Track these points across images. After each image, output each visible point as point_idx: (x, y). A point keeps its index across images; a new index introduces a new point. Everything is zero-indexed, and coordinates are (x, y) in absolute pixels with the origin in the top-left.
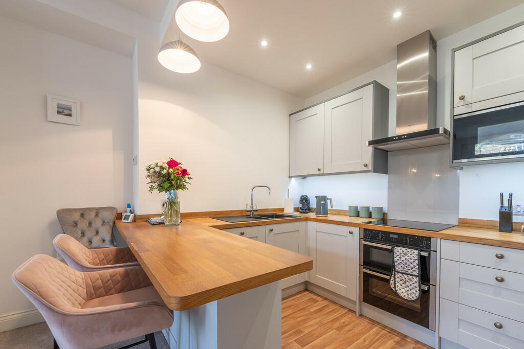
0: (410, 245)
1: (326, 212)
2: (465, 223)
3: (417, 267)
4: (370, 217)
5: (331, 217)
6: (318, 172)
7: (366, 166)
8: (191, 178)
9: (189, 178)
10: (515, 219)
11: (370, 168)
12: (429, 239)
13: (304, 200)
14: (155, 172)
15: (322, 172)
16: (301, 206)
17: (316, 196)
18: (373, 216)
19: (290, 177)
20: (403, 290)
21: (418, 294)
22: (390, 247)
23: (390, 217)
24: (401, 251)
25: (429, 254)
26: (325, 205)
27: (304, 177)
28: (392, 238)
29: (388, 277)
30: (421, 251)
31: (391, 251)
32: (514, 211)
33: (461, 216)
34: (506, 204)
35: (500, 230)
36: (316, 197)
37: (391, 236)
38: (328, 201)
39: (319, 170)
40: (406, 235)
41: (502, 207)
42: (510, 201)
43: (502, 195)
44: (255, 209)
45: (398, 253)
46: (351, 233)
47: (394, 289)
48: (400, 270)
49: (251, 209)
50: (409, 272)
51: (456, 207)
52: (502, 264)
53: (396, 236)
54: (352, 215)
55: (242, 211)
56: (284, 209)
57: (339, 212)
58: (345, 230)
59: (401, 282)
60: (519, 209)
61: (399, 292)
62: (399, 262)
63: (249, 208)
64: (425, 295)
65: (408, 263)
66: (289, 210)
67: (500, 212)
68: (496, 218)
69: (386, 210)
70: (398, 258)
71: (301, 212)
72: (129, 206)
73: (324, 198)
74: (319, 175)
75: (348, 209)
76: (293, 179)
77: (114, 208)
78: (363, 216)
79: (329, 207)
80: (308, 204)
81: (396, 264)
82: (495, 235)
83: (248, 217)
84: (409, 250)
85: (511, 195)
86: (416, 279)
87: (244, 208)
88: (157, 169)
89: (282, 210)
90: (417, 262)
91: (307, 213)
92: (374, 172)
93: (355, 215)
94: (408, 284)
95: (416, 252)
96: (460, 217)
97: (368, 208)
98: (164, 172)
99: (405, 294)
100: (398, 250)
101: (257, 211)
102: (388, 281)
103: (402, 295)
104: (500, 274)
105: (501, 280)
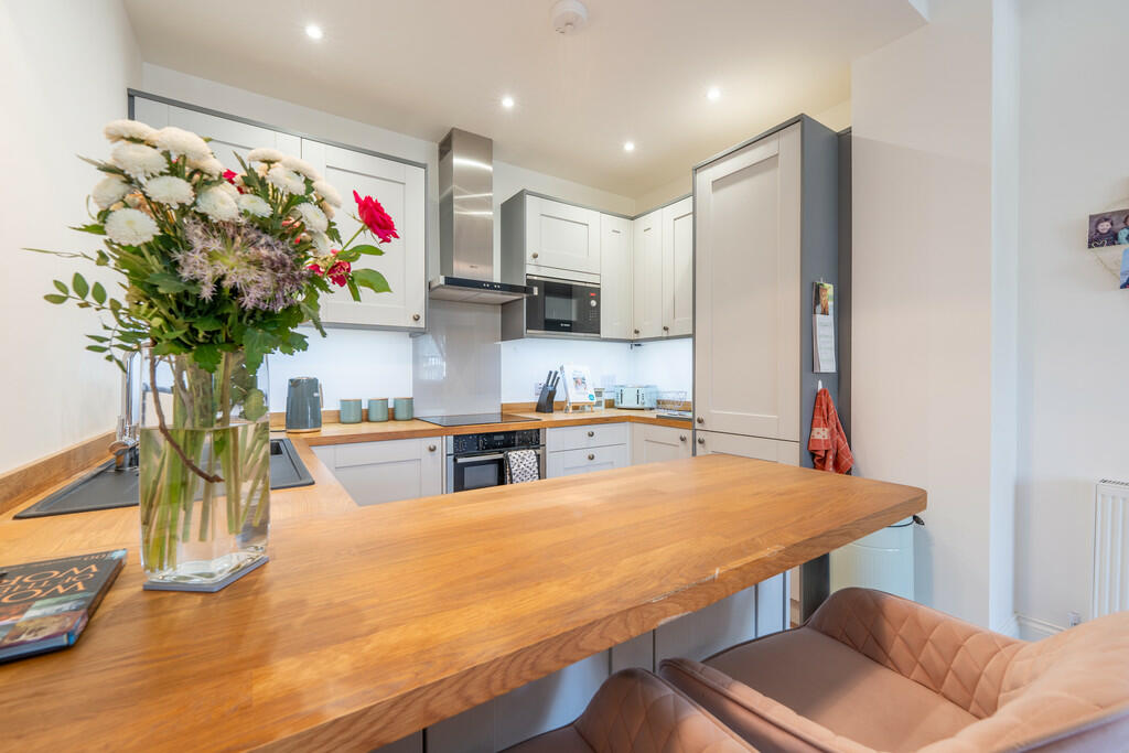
0: (520, 444)
1: (319, 421)
2: (508, 410)
3: (536, 472)
4: (391, 418)
5: (325, 431)
7: (416, 319)
11: (423, 323)
12: (538, 431)
18: (398, 416)
22: (502, 456)
25: (542, 451)
26: (318, 403)
28: (497, 441)
30: (536, 449)
31: (505, 460)
33: (505, 400)
37: (496, 438)
46: (432, 450)
51: (497, 390)
52: (593, 442)
53: (502, 437)
65: (528, 470)
70: (516, 468)
81: (514, 477)
84: (524, 452)
93: (360, 419)
95: (533, 452)
96: (503, 402)
97: (386, 401)
100: (514, 456)
104: (591, 452)
105: (592, 458)
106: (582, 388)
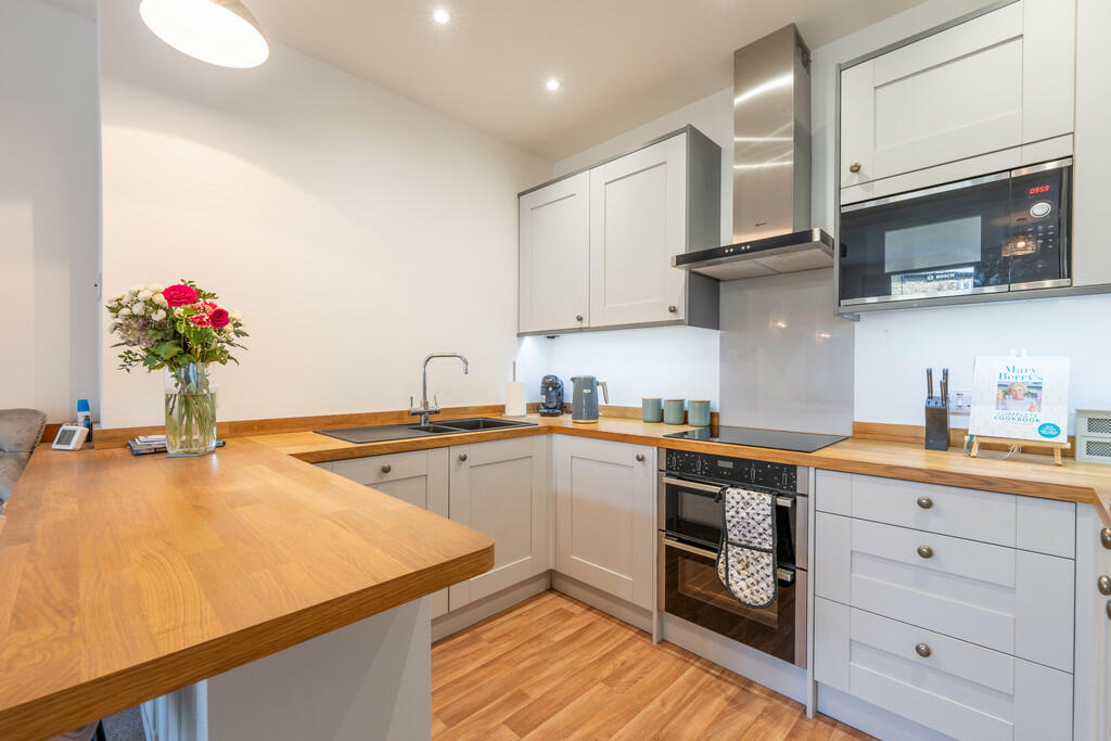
0: (758, 482)
1: (593, 412)
2: (865, 433)
3: (770, 532)
4: (685, 422)
5: (605, 425)
6: (578, 325)
7: (673, 310)
8: (245, 334)
9: (238, 334)
10: (954, 422)
11: (682, 315)
12: (792, 469)
13: (551, 386)
14: (133, 316)
15: (585, 324)
16: (543, 399)
17: (574, 376)
18: (690, 420)
19: (520, 335)
20: (743, 584)
21: (771, 591)
22: (716, 490)
23: (723, 422)
24: (738, 498)
25: (794, 502)
26: (592, 398)
27: (551, 335)
28: (723, 469)
29: (713, 555)
30: (779, 495)
31: (720, 498)
32: (952, 406)
33: (859, 418)
34: (937, 392)
35: (928, 447)
36: (573, 380)
37: (721, 464)
38: (600, 389)
39: (580, 319)
40: (750, 462)
41: (930, 397)
42: (944, 386)
43: (929, 373)
44: (432, 407)
45: (733, 503)
46: (640, 459)
47: (724, 582)
48: (736, 539)
49: (422, 409)
50: (755, 543)
51: (847, 401)
52: (930, 519)
53: (730, 465)
54: (649, 418)
55: (401, 413)
56: (504, 406)
57: (623, 413)
58: (628, 452)
59: (740, 566)
60: (960, 402)
61: (734, 588)
62: (734, 521)
63: (418, 406)
64: (785, 591)
65: (753, 523)
66: (516, 410)
67: (927, 408)
68: (920, 421)
69: (716, 406)
70: (732, 513)
71: (543, 415)
72: (84, 406)
73: (590, 383)
74: (581, 330)
75: (640, 406)
76: (527, 339)
77: (35, 412)
78: (672, 420)
79: (601, 402)
80: (560, 394)
81: (729, 526)
82: (917, 458)
83: (416, 427)
84: (755, 494)
85: (946, 374)
86: (768, 559)
87: (405, 407)
88: (138, 309)
89: (501, 409)
90: (769, 520)
91: (556, 415)
92: (691, 324)
93: (656, 418)
94: (752, 569)
95: (768, 498)
96: (857, 419)
97: (682, 402)
98: (159, 316)
99: (747, 592)
100: (734, 495)
101: (436, 412)
102: (713, 563)
103: (740, 595)
104: (927, 541)
105: (927, 554)
106: (1019, 408)
